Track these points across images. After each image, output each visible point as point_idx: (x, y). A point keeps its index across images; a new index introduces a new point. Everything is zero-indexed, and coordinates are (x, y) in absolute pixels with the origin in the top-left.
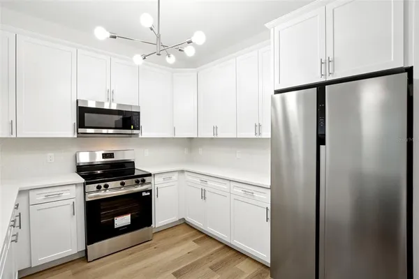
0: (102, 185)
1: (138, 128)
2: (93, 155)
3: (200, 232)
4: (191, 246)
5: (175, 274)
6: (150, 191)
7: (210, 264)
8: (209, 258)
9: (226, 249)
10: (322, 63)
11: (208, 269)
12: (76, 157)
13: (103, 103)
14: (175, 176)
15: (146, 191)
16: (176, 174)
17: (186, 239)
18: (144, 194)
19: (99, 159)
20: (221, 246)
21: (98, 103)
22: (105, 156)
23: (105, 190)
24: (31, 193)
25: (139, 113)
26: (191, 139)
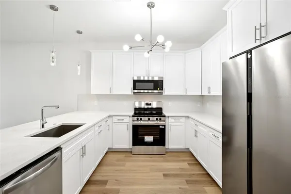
0: (139, 118)
1: (162, 89)
2: (140, 103)
3: (197, 160)
4: (185, 165)
5: (164, 175)
6: (165, 126)
7: (188, 179)
8: (191, 175)
9: (207, 175)
10: (256, 29)
11: (184, 181)
12: (134, 104)
13: (140, 77)
14: (183, 120)
15: (162, 125)
16: (184, 118)
17: (184, 161)
18: (161, 127)
19: (143, 105)
20: (204, 172)
21: (138, 77)
22: (147, 104)
23: (141, 121)
24: (114, 117)
25: (163, 81)
26: (202, 96)
